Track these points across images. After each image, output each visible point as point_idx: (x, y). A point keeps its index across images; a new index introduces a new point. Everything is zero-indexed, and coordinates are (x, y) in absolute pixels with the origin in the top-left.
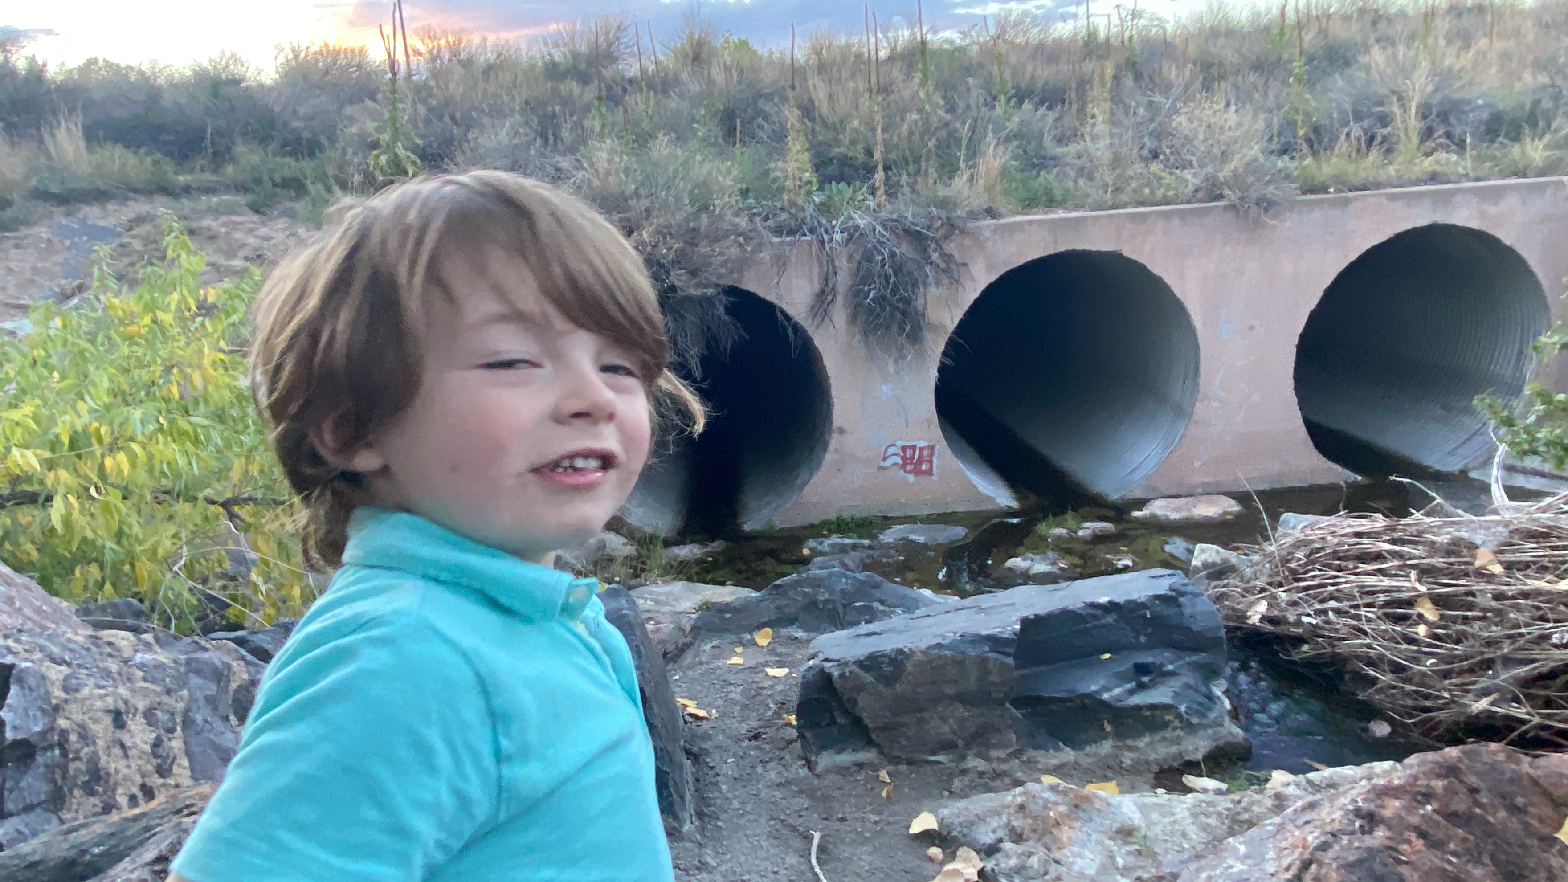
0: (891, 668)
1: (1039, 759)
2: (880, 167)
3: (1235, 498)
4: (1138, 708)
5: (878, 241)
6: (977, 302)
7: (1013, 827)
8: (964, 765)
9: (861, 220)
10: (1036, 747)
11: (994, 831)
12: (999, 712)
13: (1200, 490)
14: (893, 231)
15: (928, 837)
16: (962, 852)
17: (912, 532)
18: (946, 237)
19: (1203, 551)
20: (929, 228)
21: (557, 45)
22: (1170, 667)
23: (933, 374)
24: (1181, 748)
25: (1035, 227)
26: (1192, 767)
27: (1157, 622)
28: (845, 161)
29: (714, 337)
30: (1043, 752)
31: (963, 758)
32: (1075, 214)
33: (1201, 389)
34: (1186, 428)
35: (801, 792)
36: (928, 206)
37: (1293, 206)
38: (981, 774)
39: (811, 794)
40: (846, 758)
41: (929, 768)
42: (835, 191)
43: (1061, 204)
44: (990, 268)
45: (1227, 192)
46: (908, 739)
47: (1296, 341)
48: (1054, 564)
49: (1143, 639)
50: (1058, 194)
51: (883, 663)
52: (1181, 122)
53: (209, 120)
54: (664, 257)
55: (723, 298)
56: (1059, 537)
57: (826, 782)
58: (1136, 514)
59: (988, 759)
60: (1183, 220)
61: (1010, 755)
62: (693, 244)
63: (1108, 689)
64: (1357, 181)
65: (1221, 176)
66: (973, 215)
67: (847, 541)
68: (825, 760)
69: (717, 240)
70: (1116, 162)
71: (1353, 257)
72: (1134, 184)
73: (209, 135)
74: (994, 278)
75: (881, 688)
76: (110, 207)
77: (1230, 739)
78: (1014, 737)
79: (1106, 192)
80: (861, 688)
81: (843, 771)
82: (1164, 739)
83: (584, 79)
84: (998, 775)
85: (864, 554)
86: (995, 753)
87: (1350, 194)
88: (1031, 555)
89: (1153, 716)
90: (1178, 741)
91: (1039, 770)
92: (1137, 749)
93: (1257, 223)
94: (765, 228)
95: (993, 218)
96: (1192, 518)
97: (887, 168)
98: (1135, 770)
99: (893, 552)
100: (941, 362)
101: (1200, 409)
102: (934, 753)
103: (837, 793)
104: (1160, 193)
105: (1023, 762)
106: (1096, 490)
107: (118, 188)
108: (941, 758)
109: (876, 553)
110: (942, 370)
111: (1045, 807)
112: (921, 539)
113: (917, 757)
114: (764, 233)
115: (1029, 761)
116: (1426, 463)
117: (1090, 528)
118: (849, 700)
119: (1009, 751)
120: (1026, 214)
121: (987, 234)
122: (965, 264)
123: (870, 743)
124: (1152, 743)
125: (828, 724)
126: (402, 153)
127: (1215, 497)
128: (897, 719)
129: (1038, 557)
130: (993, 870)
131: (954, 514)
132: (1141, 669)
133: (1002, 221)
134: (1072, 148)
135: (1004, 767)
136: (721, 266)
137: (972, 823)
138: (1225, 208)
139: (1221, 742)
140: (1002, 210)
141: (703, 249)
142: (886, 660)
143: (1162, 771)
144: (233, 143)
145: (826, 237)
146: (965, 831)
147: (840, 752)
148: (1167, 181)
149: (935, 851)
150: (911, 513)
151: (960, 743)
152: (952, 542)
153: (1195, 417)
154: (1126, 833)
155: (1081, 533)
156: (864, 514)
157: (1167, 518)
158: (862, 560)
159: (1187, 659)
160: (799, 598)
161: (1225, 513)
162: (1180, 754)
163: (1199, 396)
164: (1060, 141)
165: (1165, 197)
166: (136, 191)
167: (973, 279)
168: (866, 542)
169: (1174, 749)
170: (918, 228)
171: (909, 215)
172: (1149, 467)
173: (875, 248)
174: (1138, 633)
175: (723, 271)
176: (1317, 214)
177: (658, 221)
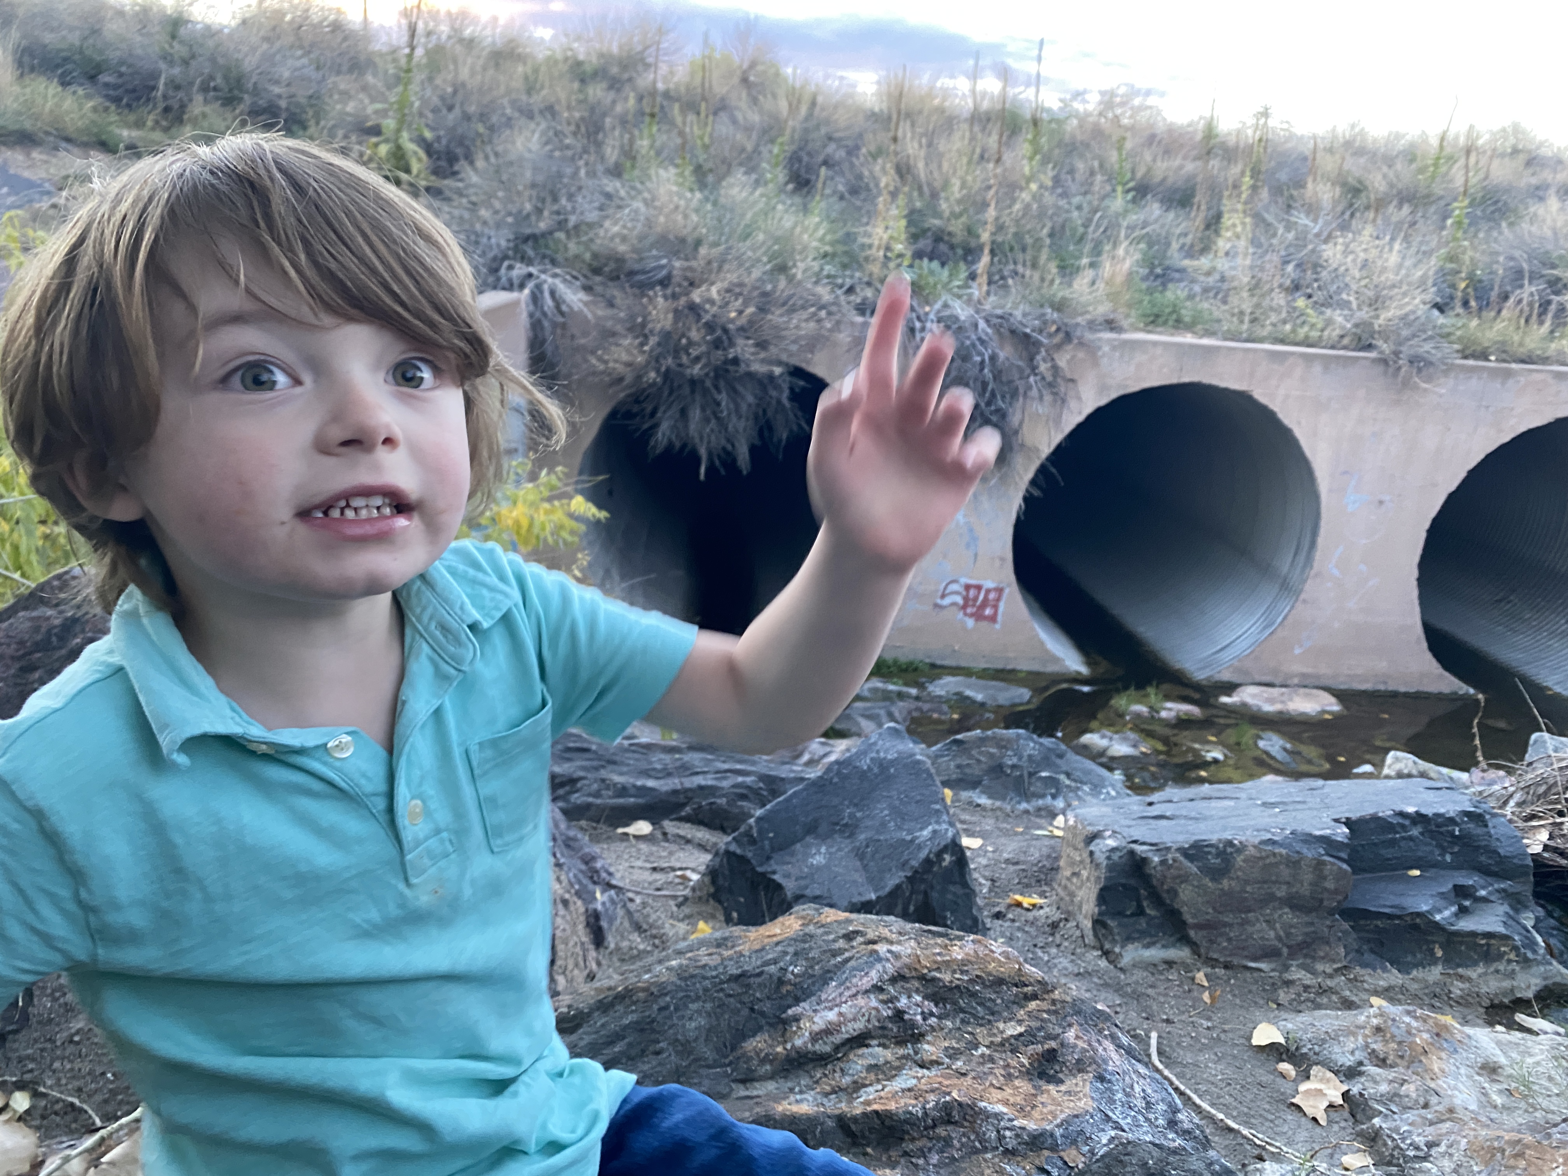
0: (1218, 861)
1: (1366, 978)
2: (986, 251)
3: (1334, 695)
4: (1473, 934)
5: (980, 339)
6: (1080, 427)
7: (1374, 1051)
8: (1287, 976)
9: (962, 312)
10: (1364, 965)
11: (1352, 1053)
12: (1328, 923)
13: (1296, 681)
14: (997, 328)
15: (1275, 1052)
16: (1315, 1070)
17: (969, 687)
18: (1059, 347)
19: (1397, 759)
20: (1041, 331)
21: (578, 38)
22: (1483, 893)
23: (1015, 503)
24: (1515, 983)
25: (1159, 351)
26: (1522, 1005)
27: (1465, 840)
28: (939, 237)
29: (768, 422)
30: (1370, 971)
31: (1286, 968)
32: (1206, 341)
33: (1316, 564)
34: (1292, 607)
35: (1106, 985)
36: (1042, 306)
37: (1449, 369)
38: (1306, 988)
39: (1118, 989)
40: (1155, 953)
41: (1248, 974)
42: (926, 271)
43: (1189, 327)
44: (1103, 388)
45: (1379, 343)
46: (1230, 940)
47: (1427, 525)
48: (1135, 746)
49: (1448, 858)
50: (1186, 315)
51: (1209, 853)
52: (1332, 253)
53: (162, 66)
54: (732, 321)
55: (788, 379)
56: (1138, 715)
57: (1134, 978)
58: (1224, 699)
59: (1314, 973)
60: (1326, 369)
61: (1336, 970)
62: (762, 310)
63: (1440, 911)
64: (1522, 351)
65: (1377, 324)
66: (1092, 325)
67: (891, 687)
68: (1131, 953)
69: (793, 310)
70: (1255, 287)
71: (1506, 438)
72: (1273, 318)
73: (161, 86)
74: (1103, 401)
75: (1207, 881)
76: (36, 154)
77: (1558, 979)
78: (1342, 951)
79: (1242, 322)
80: (1184, 878)
81: (1152, 967)
82: (1497, 971)
83: (615, 84)
84: (1323, 991)
85: (913, 705)
86: (1320, 967)
87: (1514, 366)
88: (1108, 734)
89: (1488, 945)
90: (1512, 975)
91: (1366, 990)
92: (1469, 980)
93: (1406, 384)
94: (849, 303)
95: (1112, 329)
96: (1288, 712)
97: (992, 252)
98: (1464, 1002)
99: (945, 708)
100: (1027, 491)
101: (1310, 589)
102: (1255, 959)
103: (1150, 991)
104: (1302, 332)
105: (1349, 980)
106: (1178, 666)
107: (47, 133)
108: (1262, 965)
109: (926, 707)
110: (1028, 499)
111: (1409, 1033)
112: (979, 697)
113: (1235, 961)
114: (845, 308)
115: (1355, 979)
116: (1548, 683)
117: (1172, 710)
118: (1168, 891)
119: (1336, 966)
120: (1149, 332)
121: (1106, 349)
122: (1072, 381)
123: (1184, 939)
124: (1485, 974)
125: (1132, 915)
126: (410, 147)
127: (1315, 691)
128: (1221, 917)
129: (1116, 736)
130: (1361, 1095)
131: (1013, 671)
132: (1461, 892)
133: (1126, 336)
134: (1204, 262)
135: (1330, 983)
136: (794, 342)
137: (1324, 1041)
138: (1374, 361)
139: (1549, 982)
140: (1125, 323)
141: (776, 317)
142: (1213, 850)
143: (1493, 1006)
144: (191, 100)
145: (918, 325)
146: (1317, 1048)
147: (1147, 946)
148: (1314, 320)
149: (1285, 1067)
150: (963, 664)
151: (1285, 951)
152: (1014, 705)
153: (1303, 596)
154: (1491, 1070)
155: (1164, 714)
156: (911, 657)
157: (1259, 710)
158: (910, 712)
159: (1496, 886)
160: (983, 759)
161: (1324, 712)
162: (1512, 991)
163: (1313, 573)
164: (1190, 252)
165: (1307, 337)
166: (68, 140)
167: (1079, 398)
168: (914, 691)
169: (1507, 984)
170: (1028, 331)
171: (1018, 314)
172: (1241, 647)
173: (973, 345)
174: (1444, 850)
175: (794, 348)
176: (1474, 383)
177: (731, 277)
